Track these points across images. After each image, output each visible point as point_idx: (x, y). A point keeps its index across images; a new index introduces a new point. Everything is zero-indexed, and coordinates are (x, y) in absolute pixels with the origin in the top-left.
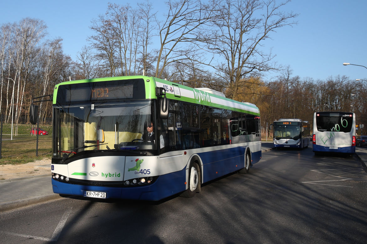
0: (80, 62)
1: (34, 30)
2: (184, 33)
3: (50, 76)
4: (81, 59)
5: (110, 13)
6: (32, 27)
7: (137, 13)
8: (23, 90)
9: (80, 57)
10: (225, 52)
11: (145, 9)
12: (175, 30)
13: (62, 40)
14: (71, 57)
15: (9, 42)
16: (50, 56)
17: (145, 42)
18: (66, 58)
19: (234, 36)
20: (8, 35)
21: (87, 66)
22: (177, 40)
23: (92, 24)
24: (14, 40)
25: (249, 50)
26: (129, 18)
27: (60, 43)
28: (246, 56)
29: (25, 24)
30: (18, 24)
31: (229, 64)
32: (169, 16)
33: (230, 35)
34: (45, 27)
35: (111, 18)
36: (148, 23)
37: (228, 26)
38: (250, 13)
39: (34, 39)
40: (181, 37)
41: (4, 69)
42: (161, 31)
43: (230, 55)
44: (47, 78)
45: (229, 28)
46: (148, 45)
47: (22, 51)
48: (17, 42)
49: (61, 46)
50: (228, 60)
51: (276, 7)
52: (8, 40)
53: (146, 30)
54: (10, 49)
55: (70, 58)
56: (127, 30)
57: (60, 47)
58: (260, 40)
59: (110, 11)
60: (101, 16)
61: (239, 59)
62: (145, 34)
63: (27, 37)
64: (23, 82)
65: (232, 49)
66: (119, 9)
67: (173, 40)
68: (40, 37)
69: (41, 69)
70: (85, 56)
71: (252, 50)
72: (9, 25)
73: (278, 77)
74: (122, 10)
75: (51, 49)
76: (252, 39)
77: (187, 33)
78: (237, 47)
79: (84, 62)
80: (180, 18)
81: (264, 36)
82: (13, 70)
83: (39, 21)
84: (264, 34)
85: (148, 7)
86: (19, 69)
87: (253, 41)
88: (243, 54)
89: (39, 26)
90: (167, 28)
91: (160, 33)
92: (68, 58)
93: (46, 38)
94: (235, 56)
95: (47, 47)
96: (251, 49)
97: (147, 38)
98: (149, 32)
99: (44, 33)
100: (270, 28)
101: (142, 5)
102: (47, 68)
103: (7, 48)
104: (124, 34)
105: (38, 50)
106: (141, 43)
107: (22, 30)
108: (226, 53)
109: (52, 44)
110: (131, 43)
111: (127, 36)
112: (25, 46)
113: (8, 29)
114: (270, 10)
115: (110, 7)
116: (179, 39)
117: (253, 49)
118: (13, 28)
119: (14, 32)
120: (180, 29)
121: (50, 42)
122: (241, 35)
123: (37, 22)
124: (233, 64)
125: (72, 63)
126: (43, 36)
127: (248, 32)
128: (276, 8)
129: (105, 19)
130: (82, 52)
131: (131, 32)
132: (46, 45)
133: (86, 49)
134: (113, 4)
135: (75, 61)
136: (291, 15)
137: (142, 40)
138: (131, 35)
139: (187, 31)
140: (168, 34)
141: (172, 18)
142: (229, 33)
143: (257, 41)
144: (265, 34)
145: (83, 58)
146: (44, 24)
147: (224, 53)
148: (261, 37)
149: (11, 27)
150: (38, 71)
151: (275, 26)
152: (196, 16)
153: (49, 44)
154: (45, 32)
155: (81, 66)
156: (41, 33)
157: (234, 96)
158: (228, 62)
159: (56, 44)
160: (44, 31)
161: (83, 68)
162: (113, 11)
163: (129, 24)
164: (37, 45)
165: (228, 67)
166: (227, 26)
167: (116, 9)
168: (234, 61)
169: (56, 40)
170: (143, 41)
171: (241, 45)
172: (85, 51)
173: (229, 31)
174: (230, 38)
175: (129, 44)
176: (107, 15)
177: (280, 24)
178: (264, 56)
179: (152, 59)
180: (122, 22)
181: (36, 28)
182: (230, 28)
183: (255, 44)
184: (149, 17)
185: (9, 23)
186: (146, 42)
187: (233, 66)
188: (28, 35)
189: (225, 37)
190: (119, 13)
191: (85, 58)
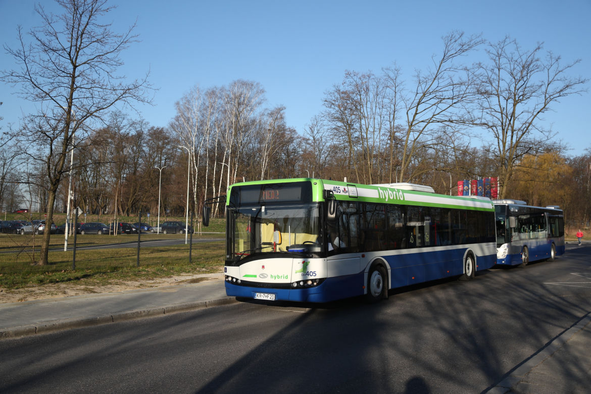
0: (308, 136)
1: (248, 96)
2: (435, 114)
3: (269, 155)
4: (309, 133)
5: (348, 83)
6: (245, 91)
7: (382, 80)
8: (235, 175)
9: (309, 131)
10: (494, 128)
11: (392, 75)
12: (425, 110)
13: (285, 108)
14: (296, 129)
15: (215, 111)
16: (269, 130)
17: (392, 116)
18: (290, 131)
19: (505, 108)
20: (214, 102)
21: (317, 142)
22: (428, 121)
23: (325, 97)
24: (222, 109)
25: (524, 126)
26: (371, 88)
27: (282, 112)
28: (520, 133)
29: (236, 88)
30: (227, 88)
31: (499, 143)
32: (417, 93)
33: (500, 107)
34: (263, 91)
35: (349, 89)
36: (396, 93)
37: (498, 95)
38: (525, 79)
39: (249, 108)
40: (432, 117)
41: (209, 146)
42: (408, 111)
43: (500, 132)
44: (266, 159)
45: (499, 97)
46: (395, 120)
47: (232, 124)
48: (225, 111)
49: (283, 115)
50: (498, 138)
51: (560, 69)
52: (214, 109)
53: (394, 101)
54: (217, 120)
55: (295, 131)
56: (369, 103)
57: (282, 118)
58: (538, 113)
59: (347, 80)
60: (336, 85)
61: (512, 137)
62: (392, 106)
63: (239, 104)
64: (234, 164)
65: (502, 124)
66: (359, 77)
67: (422, 121)
68: (255, 105)
69: (257, 145)
70: (316, 128)
71: (529, 126)
72: (215, 89)
73: (587, 150)
74: (362, 78)
75: (270, 120)
76: (528, 112)
77: (438, 114)
78: (510, 123)
79: (314, 137)
80: (431, 96)
81: (544, 108)
82: (221, 149)
83: (255, 84)
84: (543, 105)
85: (396, 72)
86: (228, 147)
87: (530, 115)
88: (516, 131)
89: (255, 90)
90: (416, 108)
91: (407, 113)
92: (293, 131)
93: (264, 106)
94: (507, 133)
95: (265, 118)
96: (527, 125)
97: (394, 112)
98: (397, 103)
99: (261, 100)
100: (552, 97)
101: (387, 69)
102: (265, 145)
103: (213, 119)
104: (365, 108)
105: (254, 121)
106: (387, 117)
107: (232, 96)
108: (496, 129)
109: (271, 114)
110: (374, 119)
111: (369, 110)
112: (236, 116)
113: (214, 95)
114: (552, 75)
115: (348, 74)
116: (430, 120)
117: (530, 124)
118: (220, 93)
119: (221, 98)
120: (430, 109)
121: (270, 112)
122: (515, 105)
123: (252, 85)
124: (504, 144)
125: (298, 138)
126: (260, 103)
127: (525, 102)
128: (560, 71)
129: (342, 89)
130: (311, 124)
131: (374, 105)
132: (264, 115)
133: (316, 120)
134: (352, 71)
135: (302, 135)
136: (579, 80)
137: (388, 113)
138: (374, 108)
139: (438, 111)
140: (416, 114)
141: (420, 95)
142: (500, 104)
143: (535, 114)
144: (545, 105)
145: (313, 132)
146: (261, 88)
147: (492, 129)
148: (539, 110)
149: (218, 92)
150: (254, 148)
151: (558, 95)
152: (448, 94)
153: (268, 114)
154: (262, 98)
155: (310, 142)
156: (257, 100)
157: (505, 184)
158: (498, 141)
159: (277, 114)
160: (261, 96)
161: (313, 144)
162: (352, 80)
163: (371, 95)
164: (252, 116)
165: (497, 147)
166: (496, 95)
167: (355, 78)
168: (506, 139)
169: (276, 109)
170: (390, 114)
171: (514, 120)
172: (315, 123)
173: (499, 102)
174: (500, 111)
175: (372, 120)
176: (344, 84)
177: (565, 92)
178: (544, 133)
179: (404, 132)
180: (363, 93)
181: (250, 93)
182: (501, 98)
183: (532, 117)
184: (396, 85)
185: (215, 87)
186: (394, 117)
187: (504, 147)
188: (240, 102)
189: (493, 110)
190: (359, 82)
191: (315, 132)
